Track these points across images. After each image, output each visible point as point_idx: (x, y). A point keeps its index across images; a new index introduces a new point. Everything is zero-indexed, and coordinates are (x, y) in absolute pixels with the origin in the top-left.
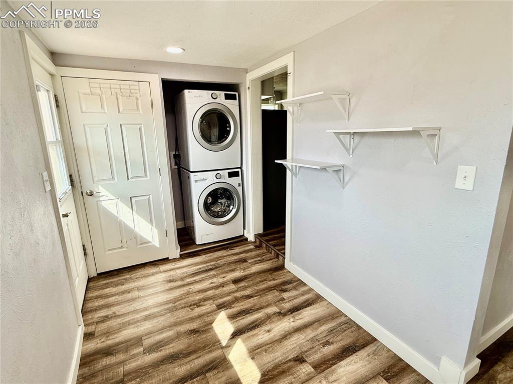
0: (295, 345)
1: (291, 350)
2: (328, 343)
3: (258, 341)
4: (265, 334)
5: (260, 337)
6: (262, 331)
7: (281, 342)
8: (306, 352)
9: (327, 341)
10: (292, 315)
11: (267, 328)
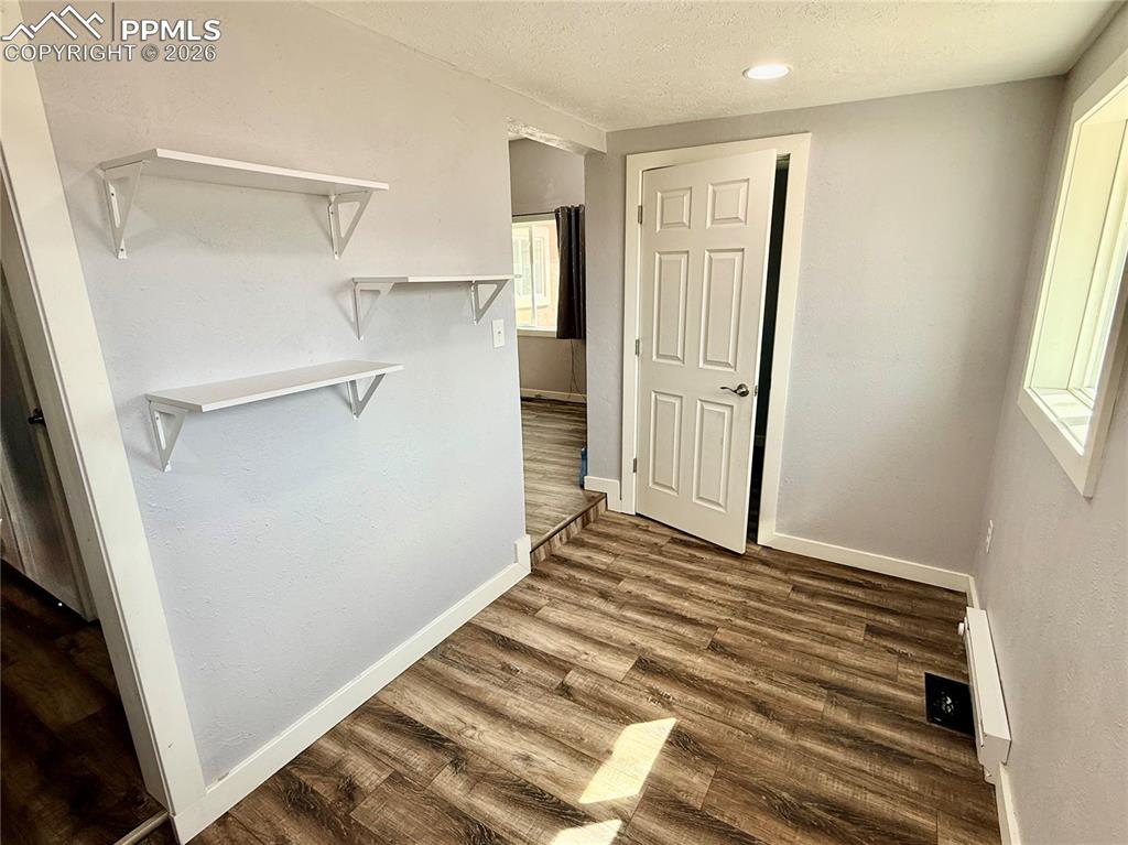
0: (537, 705)
1: (552, 707)
2: (506, 668)
3: (566, 763)
4: (537, 761)
5: (551, 766)
6: (535, 770)
7: (545, 727)
8: (542, 687)
9: (503, 669)
10: (454, 738)
11: (519, 765)
